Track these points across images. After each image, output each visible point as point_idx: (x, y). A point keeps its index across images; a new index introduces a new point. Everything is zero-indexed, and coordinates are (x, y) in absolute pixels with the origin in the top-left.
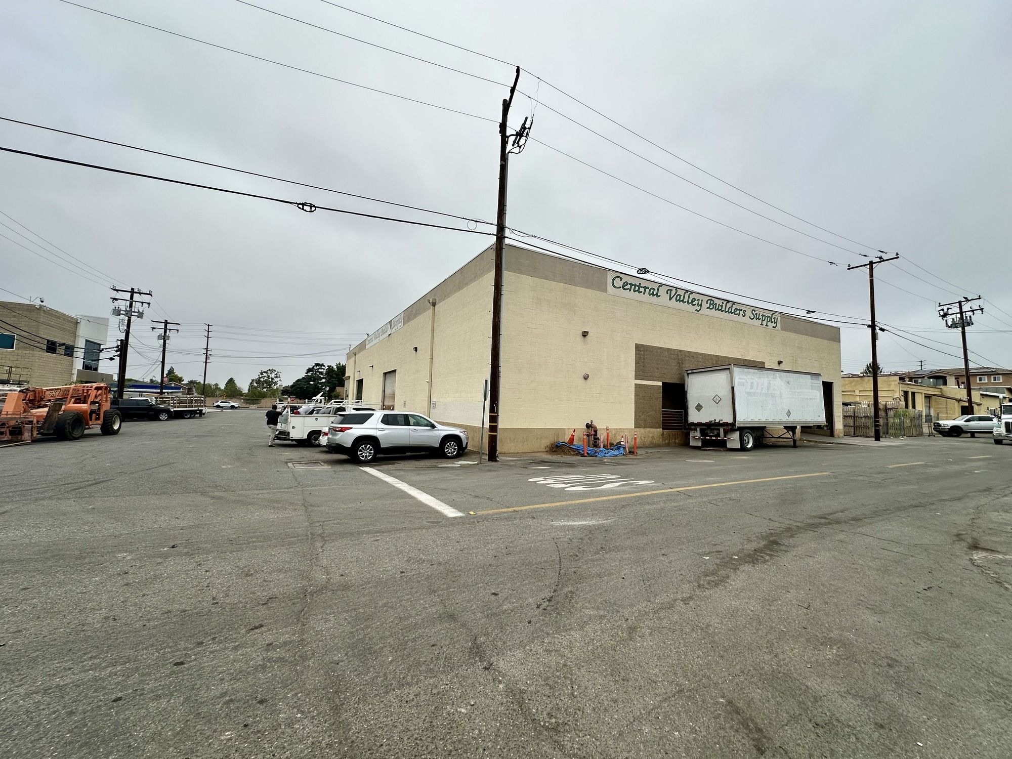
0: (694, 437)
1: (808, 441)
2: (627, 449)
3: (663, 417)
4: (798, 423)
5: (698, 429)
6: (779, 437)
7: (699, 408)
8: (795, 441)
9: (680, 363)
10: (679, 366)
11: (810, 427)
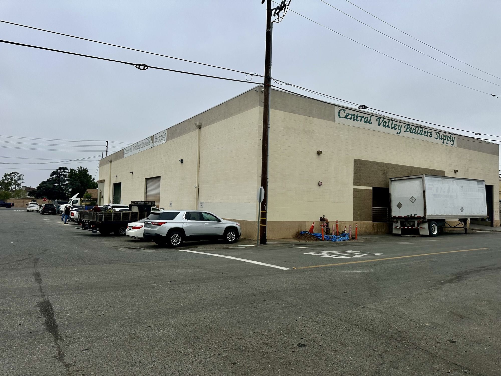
0: (396, 227)
1: (475, 229)
2: (351, 236)
3: (373, 213)
4: (468, 216)
5: (399, 222)
6: (455, 227)
7: (399, 206)
8: (466, 229)
9: (385, 173)
10: (385, 175)
11: (476, 219)
